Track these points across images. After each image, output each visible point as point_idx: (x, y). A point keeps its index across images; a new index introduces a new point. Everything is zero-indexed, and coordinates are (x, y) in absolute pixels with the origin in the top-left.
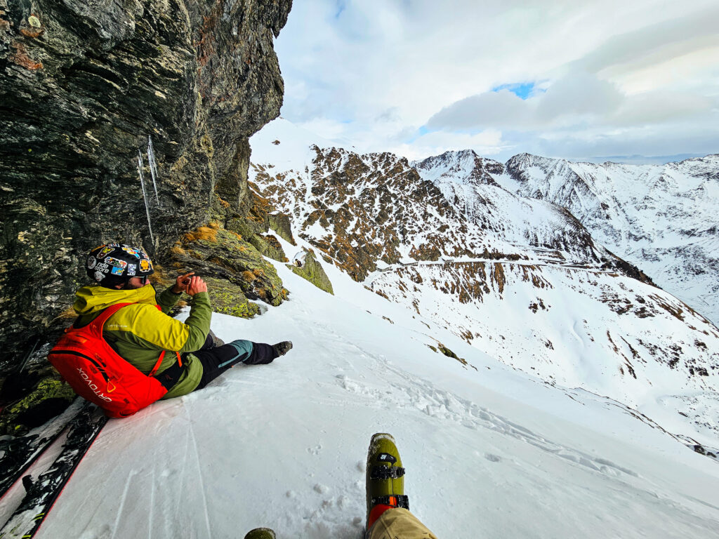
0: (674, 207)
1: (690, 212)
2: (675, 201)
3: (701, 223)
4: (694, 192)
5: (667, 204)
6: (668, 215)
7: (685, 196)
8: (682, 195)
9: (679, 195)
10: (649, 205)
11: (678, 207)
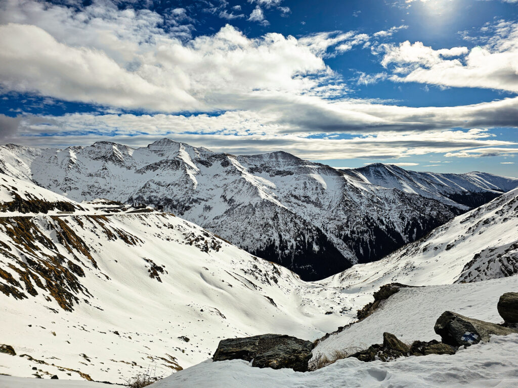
0: (93, 186)
1: (107, 188)
2: (91, 181)
3: (120, 197)
4: (102, 172)
5: (85, 184)
6: (92, 193)
7: (97, 175)
8: (94, 174)
9: (91, 175)
10: (72, 186)
11: (96, 185)
